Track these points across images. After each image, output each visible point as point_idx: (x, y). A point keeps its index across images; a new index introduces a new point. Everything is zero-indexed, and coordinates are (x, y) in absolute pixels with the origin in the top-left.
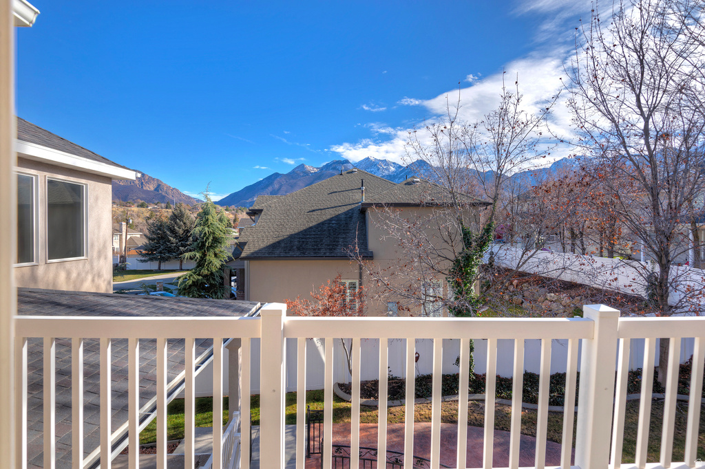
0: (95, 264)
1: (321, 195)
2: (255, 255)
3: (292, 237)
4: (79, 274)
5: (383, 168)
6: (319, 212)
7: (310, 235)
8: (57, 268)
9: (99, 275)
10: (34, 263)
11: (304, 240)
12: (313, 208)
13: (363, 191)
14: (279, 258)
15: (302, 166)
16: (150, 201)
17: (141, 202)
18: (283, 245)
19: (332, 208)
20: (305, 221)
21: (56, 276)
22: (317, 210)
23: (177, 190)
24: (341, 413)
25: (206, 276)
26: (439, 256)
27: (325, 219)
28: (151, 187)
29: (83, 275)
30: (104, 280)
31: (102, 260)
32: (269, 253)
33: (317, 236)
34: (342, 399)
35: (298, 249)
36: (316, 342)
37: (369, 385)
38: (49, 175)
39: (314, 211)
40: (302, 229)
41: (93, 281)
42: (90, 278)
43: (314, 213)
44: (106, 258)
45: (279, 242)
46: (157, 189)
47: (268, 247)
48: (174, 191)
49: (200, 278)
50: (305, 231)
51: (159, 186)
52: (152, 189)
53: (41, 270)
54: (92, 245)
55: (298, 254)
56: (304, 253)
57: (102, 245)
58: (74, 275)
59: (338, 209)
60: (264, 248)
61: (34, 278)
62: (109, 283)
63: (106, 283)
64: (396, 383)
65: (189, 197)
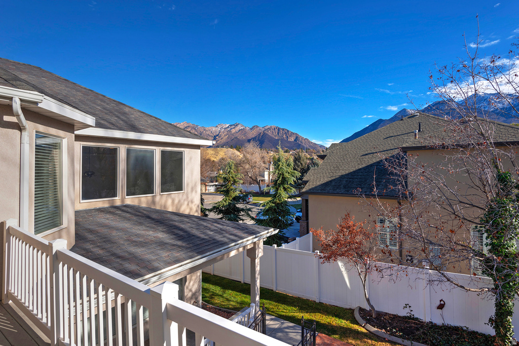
0: (190, 195)
1: (377, 141)
2: (312, 191)
3: (342, 177)
4: (179, 201)
5: (496, 102)
6: (370, 156)
7: (358, 175)
8: (167, 197)
9: (192, 202)
10: (154, 194)
11: (351, 180)
12: (366, 153)
13: (416, 134)
14: (328, 194)
15: (404, 110)
16: (291, 148)
17: (286, 149)
18: (333, 183)
19: (384, 151)
20: (356, 164)
21: (166, 201)
22: (369, 154)
23: (308, 140)
24: (350, 333)
25: (278, 204)
26: (461, 202)
27: (375, 161)
28: (292, 139)
29: (182, 201)
30: (195, 205)
31: (194, 192)
32: (321, 190)
33: (363, 177)
34: (357, 322)
35: (345, 187)
36: (341, 267)
37: (387, 317)
38: (162, 148)
39: (366, 154)
40: (352, 171)
41: (188, 205)
42: (186, 203)
43: (367, 157)
44: (196, 192)
45: (331, 181)
46: (295, 140)
47: (322, 185)
48: (306, 140)
49: (274, 205)
50: (354, 172)
51: (297, 137)
52: (293, 140)
53: (158, 198)
54: (188, 185)
55: (343, 191)
56: (348, 191)
57: (194, 184)
58: (176, 201)
59: (389, 152)
60: (320, 185)
61: (154, 202)
62: (198, 206)
63: (196, 206)
64: (416, 324)
65: (315, 144)
